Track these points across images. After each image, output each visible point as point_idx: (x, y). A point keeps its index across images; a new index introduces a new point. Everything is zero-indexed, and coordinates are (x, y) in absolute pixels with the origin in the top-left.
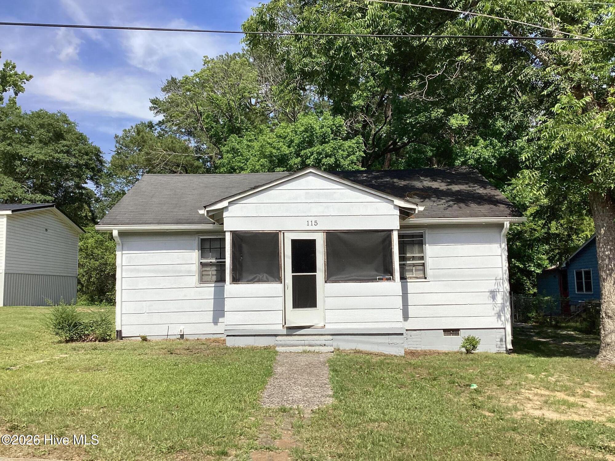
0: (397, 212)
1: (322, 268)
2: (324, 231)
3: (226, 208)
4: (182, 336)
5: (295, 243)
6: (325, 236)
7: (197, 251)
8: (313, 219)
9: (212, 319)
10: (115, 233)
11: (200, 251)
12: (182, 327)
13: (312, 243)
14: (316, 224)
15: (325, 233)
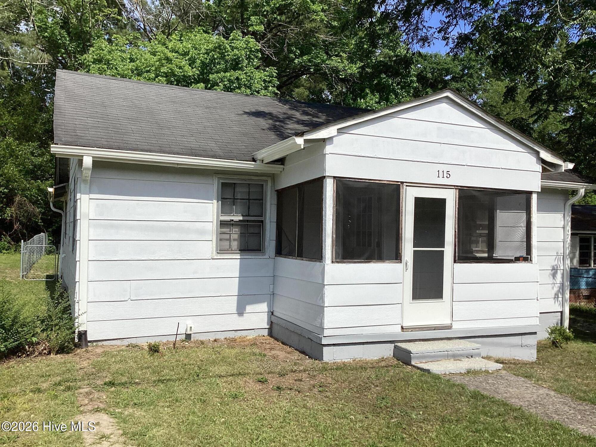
0: (539, 168)
1: (451, 240)
2: (456, 187)
3: (331, 138)
4: (188, 337)
5: (419, 202)
6: (457, 194)
7: (215, 202)
8: (446, 168)
9: (235, 308)
10: (88, 161)
11: (220, 202)
12: (189, 322)
13: (442, 202)
14: (448, 176)
15: (457, 190)
